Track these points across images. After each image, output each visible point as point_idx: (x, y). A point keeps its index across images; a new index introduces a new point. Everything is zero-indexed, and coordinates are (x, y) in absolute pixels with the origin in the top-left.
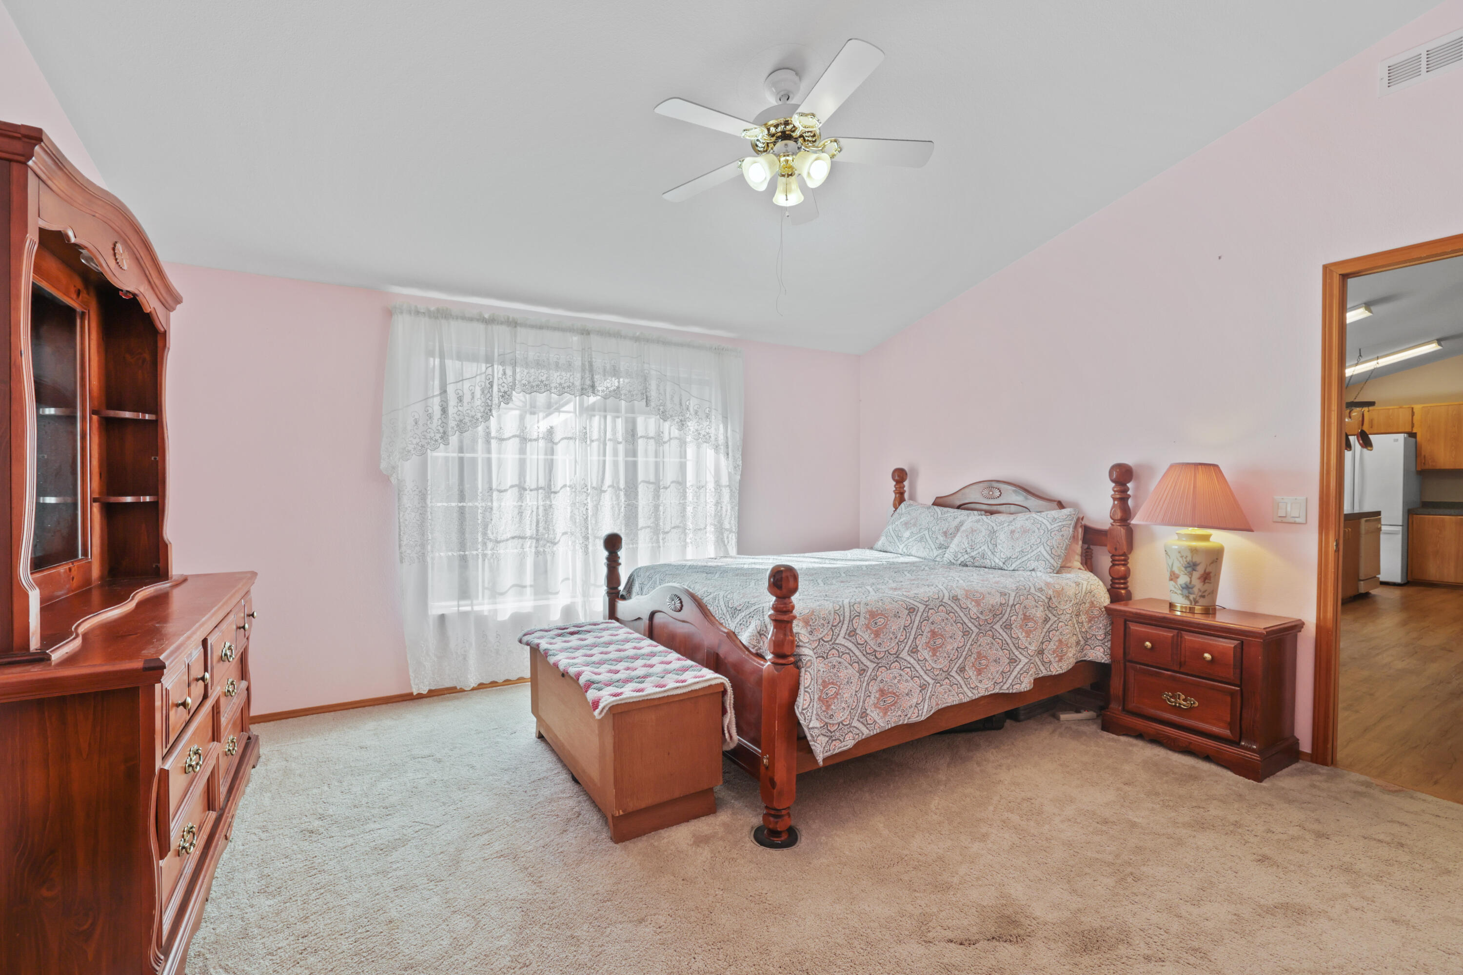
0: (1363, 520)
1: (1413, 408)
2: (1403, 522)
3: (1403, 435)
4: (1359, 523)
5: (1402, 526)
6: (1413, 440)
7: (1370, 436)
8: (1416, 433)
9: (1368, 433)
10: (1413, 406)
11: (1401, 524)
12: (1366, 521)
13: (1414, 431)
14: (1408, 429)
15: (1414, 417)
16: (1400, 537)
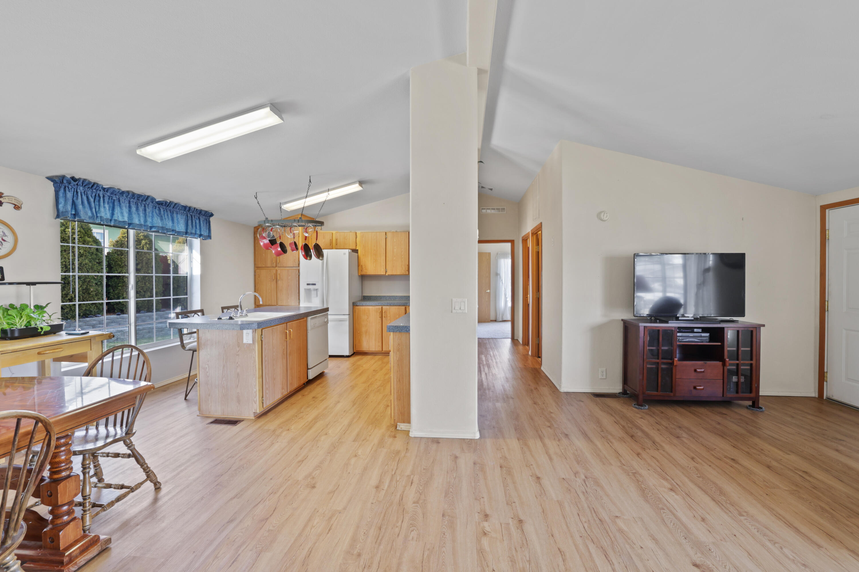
0: (309, 318)
1: (356, 233)
2: (349, 312)
3: (348, 250)
4: (306, 321)
5: (349, 315)
6: (357, 254)
7: (323, 250)
8: (358, 250)
9: (322, 248)
10: (356, 232)
11: (348, 313)
12: (312, 318)
13: (357, 249)
14: (354, 248)
15: (357, 239)
16: (347, 323)
